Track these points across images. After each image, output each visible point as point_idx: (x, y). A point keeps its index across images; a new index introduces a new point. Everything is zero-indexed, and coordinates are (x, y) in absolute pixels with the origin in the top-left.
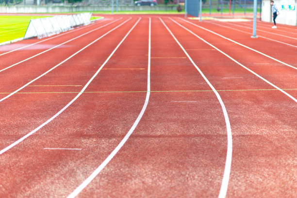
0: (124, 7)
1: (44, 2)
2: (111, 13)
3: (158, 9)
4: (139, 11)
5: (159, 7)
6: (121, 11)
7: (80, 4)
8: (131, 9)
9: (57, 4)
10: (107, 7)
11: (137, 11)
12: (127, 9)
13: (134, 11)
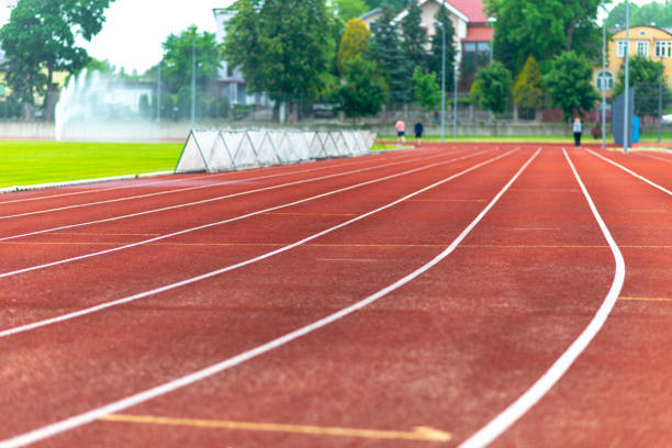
0: (472, 127)
1: (294, 116)
2: (439, 141)
3: (548, 132)
4: (506, 136)
5: (552, 127)
6: (466, 136)
7: (373, 121)
8: (488, 133)
9: (323, 121)
10: (434, 127)
11: (502, 136)
12: (479, 131)
13: (495, 135)
